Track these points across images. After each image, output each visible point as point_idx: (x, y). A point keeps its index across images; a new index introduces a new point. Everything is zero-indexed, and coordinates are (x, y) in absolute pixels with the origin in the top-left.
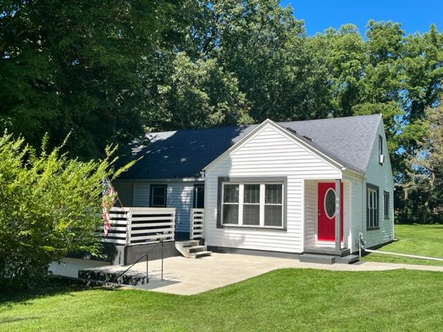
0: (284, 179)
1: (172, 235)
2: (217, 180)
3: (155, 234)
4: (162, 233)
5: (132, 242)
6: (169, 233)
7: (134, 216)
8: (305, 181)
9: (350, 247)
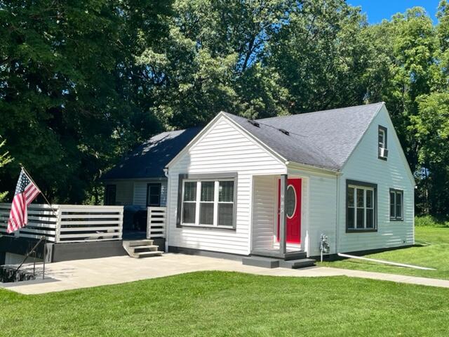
0: (235, 175)
1: (120, 234)
2: (178, 177)
3: (94, 232)
4: (105, 231)
5: (61, 239)
6: (116, 231)
7: (64, 213)
8: (253, 176)
9: (306, 250)
